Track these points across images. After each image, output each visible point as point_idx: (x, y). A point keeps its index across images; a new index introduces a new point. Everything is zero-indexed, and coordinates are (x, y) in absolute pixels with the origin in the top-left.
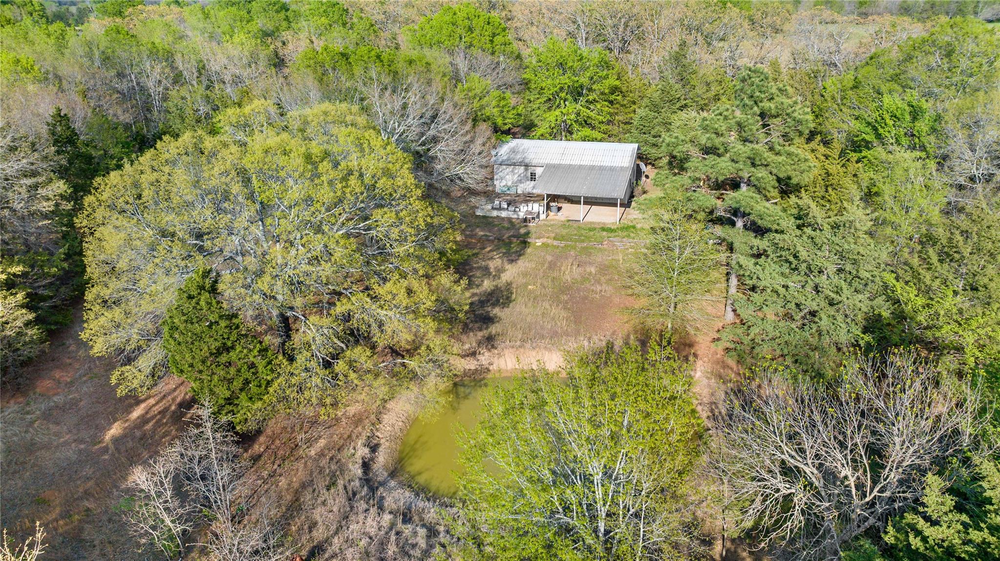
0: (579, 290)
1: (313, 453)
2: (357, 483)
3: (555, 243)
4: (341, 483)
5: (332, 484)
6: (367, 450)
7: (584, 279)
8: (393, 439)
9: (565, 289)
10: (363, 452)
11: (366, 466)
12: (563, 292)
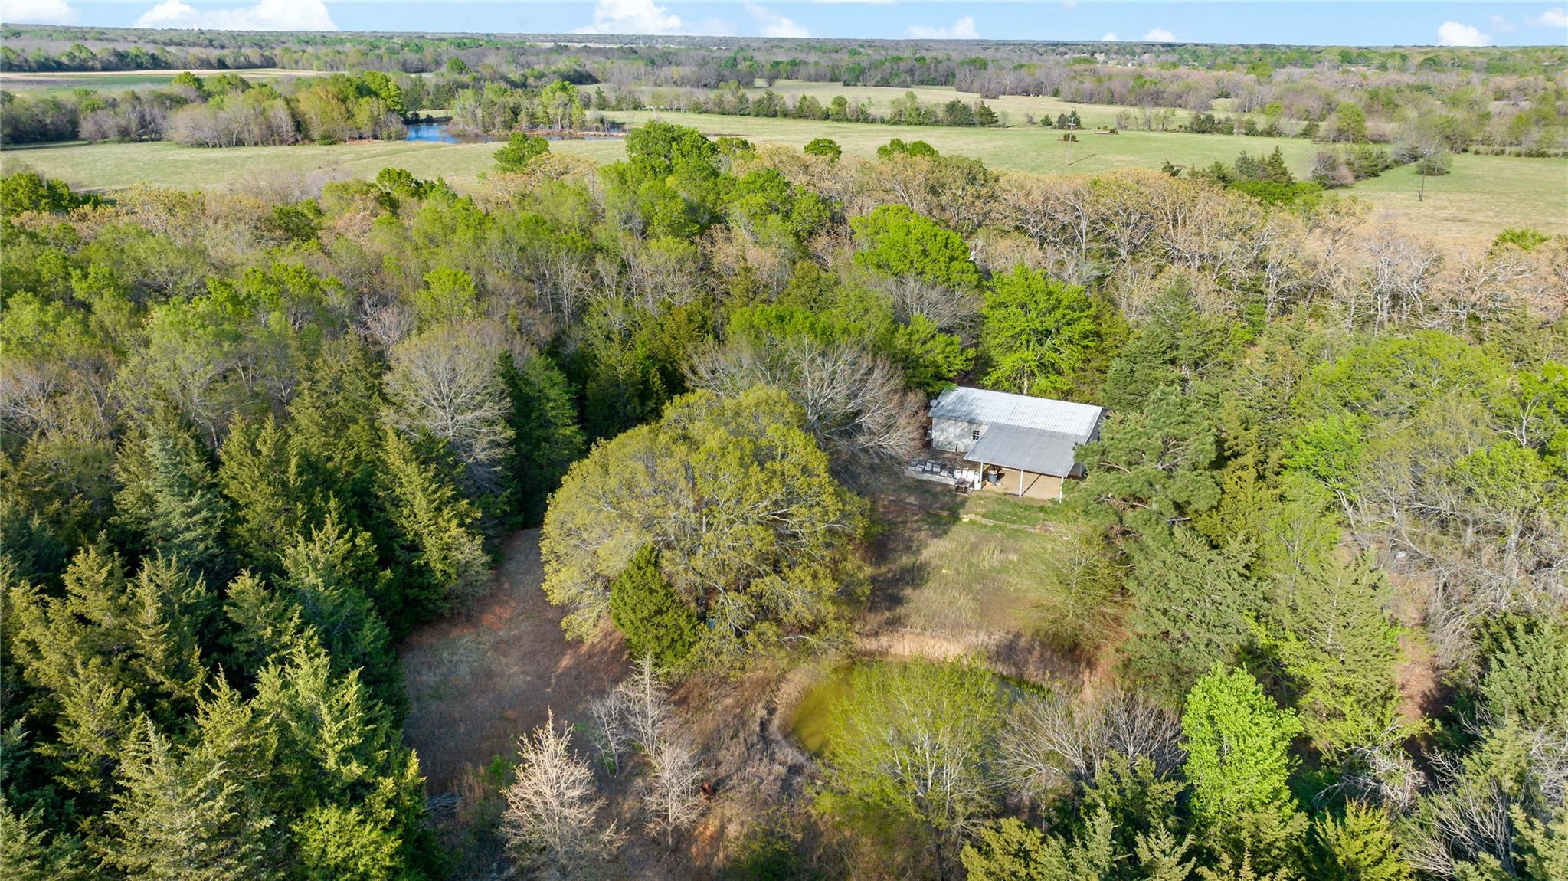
0: (994, 579)
1: (720, 708)
2: (755, 738)
3: (984, 521)
4: (742, 735)
5: (736, 735)
6: (765, 712)
7: (1004, 568)
8: (789, 706)
9: (980, 577)
10: (762, 713)
11: (764, 725)
12: (977, 581)
